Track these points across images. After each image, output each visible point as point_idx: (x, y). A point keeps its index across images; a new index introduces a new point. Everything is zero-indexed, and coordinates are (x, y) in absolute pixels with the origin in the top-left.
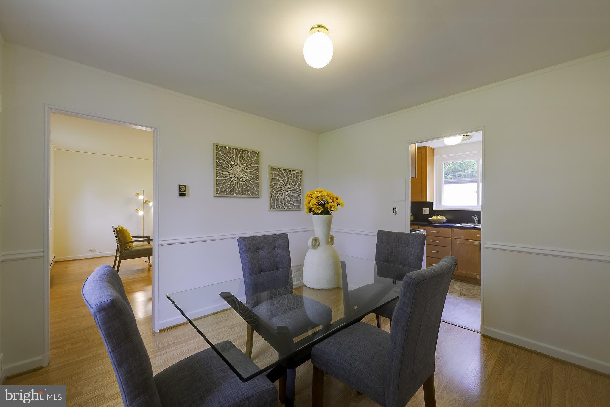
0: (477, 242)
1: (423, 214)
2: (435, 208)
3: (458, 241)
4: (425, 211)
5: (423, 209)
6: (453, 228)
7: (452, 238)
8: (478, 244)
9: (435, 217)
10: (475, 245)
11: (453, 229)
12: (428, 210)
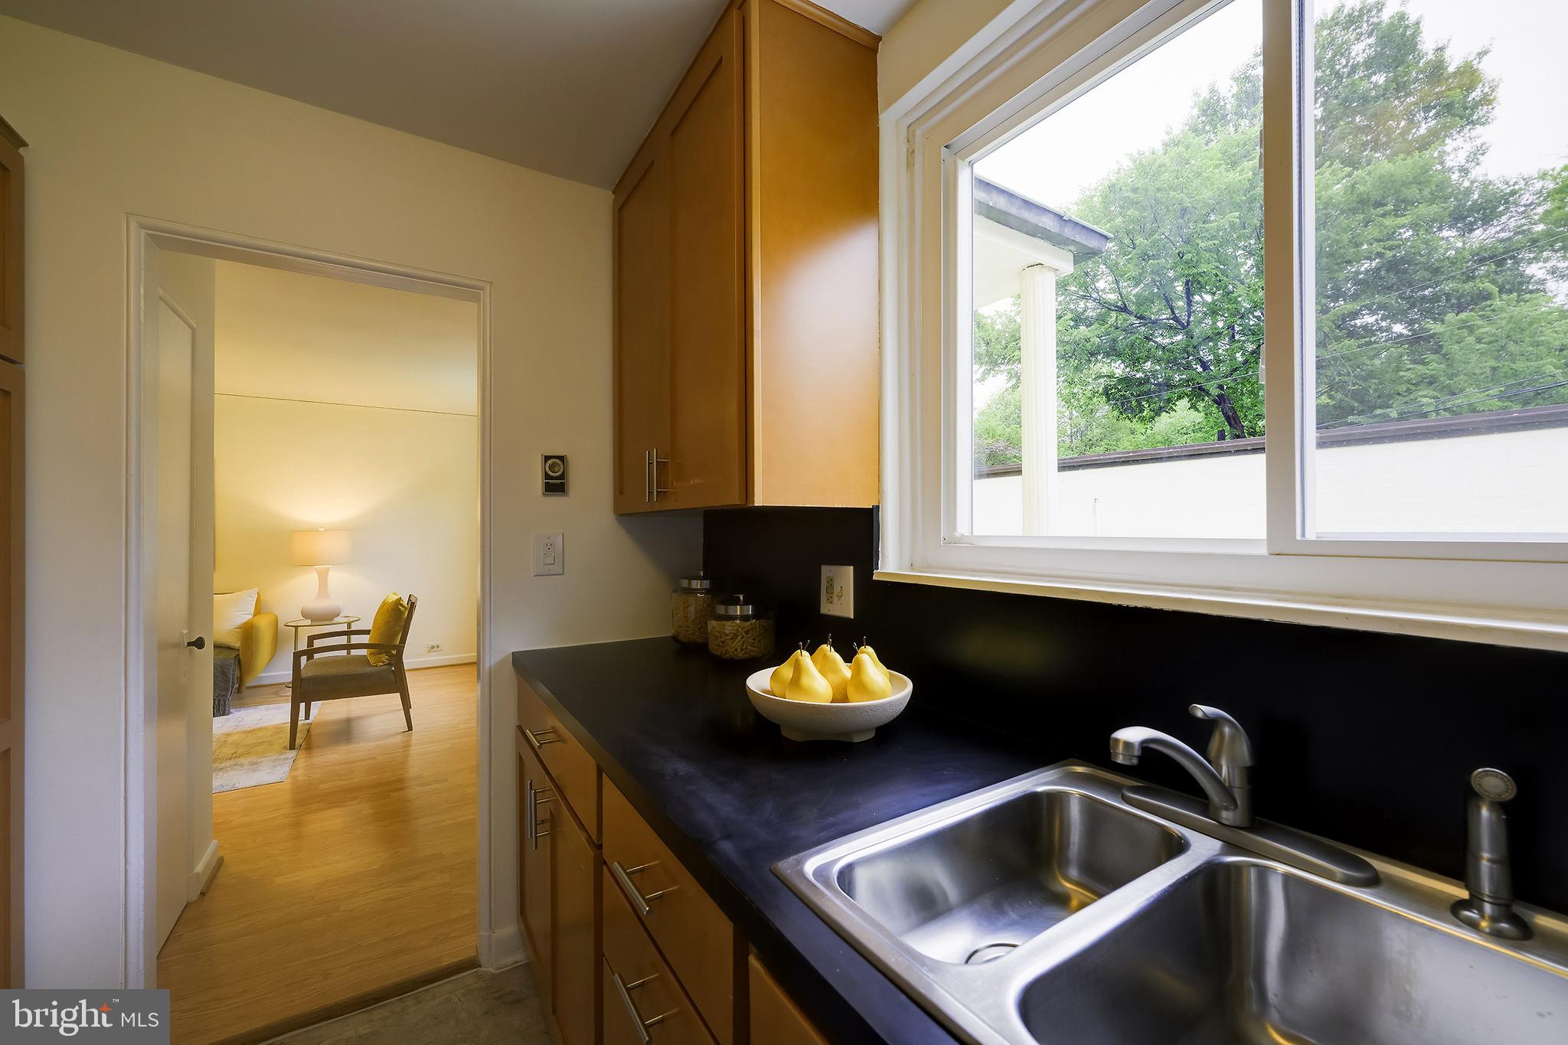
1: (824, 608)
2: (891, 564)
5: (826, 571)
12: (845, 577)
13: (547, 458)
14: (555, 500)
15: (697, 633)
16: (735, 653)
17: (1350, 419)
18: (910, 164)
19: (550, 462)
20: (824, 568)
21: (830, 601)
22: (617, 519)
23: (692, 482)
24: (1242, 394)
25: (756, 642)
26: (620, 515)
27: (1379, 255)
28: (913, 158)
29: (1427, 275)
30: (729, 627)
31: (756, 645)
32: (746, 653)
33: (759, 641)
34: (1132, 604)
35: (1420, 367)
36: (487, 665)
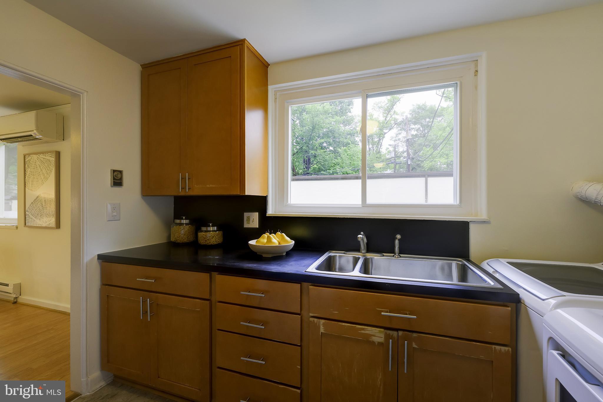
0: (380, 332)
1: (246, 226)
2: (271, 211)
3: (322, 326)
4: (248, 218)
5: (246, 215)
6: (305, 281)
7: (304, 313)
8: (382, 340)
9: (264, 238)
10: (373, 343)
11: (305, 284)
12: (255, 216)
13: (114, 171)
14: (117, 189)
15: (187, 239)
16: (213, 242)
17: (322, 172)
18: (275, 102)
19: (116, 173)
20: (245, 214)
21: (248, 223)
22: (142, 198)
23: (208, 186)
24: (296, 162)
25: (220, 238)
26: (143, 196)
27: (328, 128)
28: (276, 100)
29: (338, 135)
30: (209, 235)
31: (220, 239)
32: (217, 242)
33: (221, 238)
34: (341, 217)
35: (336, 160)
36: (85, 261)
